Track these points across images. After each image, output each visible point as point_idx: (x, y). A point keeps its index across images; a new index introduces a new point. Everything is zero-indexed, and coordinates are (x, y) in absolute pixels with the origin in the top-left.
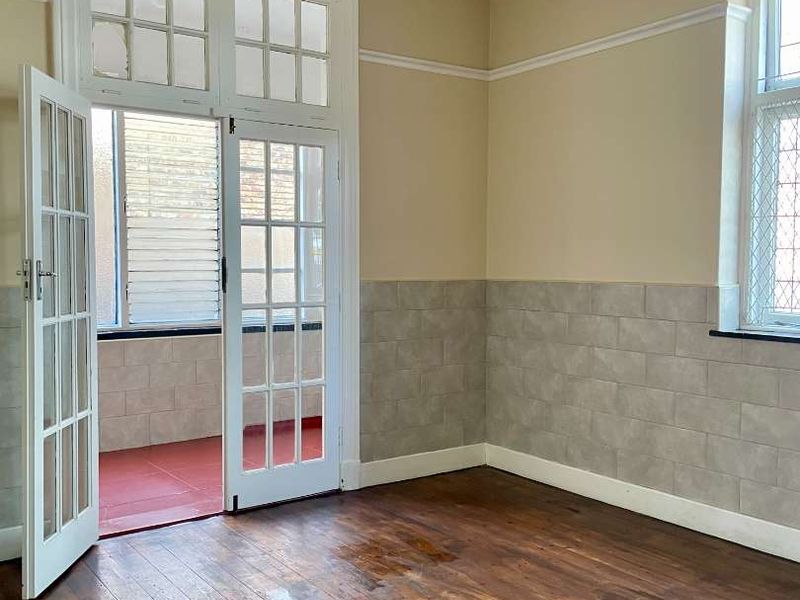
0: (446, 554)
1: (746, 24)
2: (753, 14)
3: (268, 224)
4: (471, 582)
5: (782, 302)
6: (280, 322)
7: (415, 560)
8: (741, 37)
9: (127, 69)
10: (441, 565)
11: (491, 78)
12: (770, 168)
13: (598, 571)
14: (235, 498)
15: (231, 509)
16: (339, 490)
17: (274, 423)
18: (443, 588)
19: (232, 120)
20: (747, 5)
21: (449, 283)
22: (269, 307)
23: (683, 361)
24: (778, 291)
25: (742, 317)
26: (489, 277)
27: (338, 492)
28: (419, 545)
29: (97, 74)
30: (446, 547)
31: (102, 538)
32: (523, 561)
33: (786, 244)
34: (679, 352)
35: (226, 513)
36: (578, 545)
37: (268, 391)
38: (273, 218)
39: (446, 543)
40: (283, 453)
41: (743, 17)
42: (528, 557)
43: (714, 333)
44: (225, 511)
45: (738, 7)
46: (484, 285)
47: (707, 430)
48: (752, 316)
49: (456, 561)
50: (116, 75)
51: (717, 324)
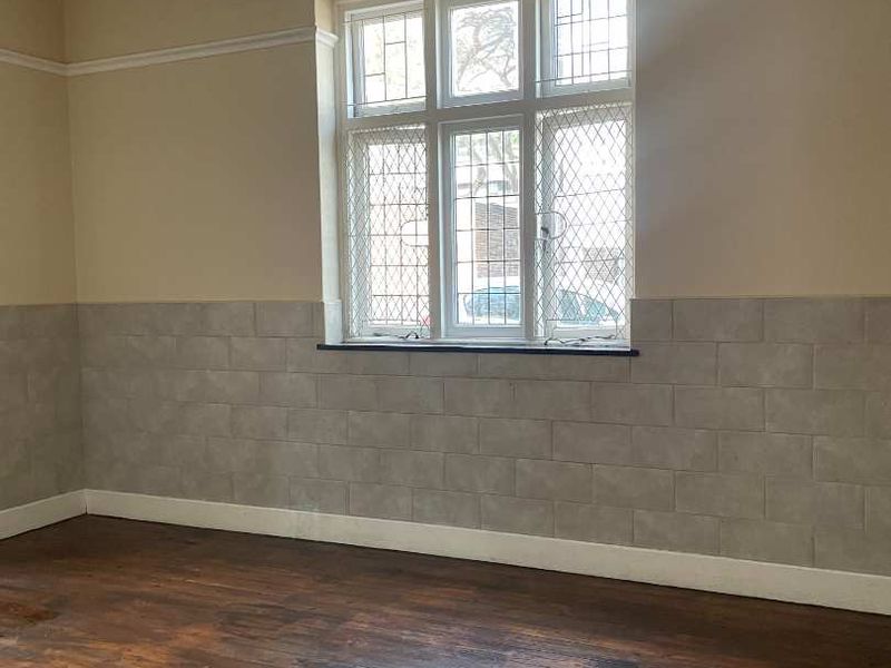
0: (46, 612)
1: (334, 50)
2: (339, 41)
4: (80, 634)
5: (378, 315)
7: (9, 626)
8: (330, 63)
10: (40, 625)
11: (70, 73)
12: (363, 191)
13: (219, 595)
18: (45, 647)
20: (334, 32)
21: (30, 308)
23: (294, 376)
24: (374, 305)
25: (345, 330)
26: (80, 300)
28: (12, 610)
30: (46, 605)
32: (137, 602)
33: (379, 262)
34: (290, 369)
36: (197, 575)
39: (44, 601)
41: (331, 44)
42: (141, 596)
43: (322, 347)
45: (326, 33)
46: (74, 308)
47: (319, 441)
48: (354, 329)
49: (59, 617)
51: (323, 337)
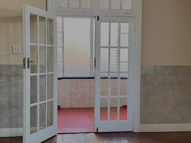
3: (109, 47)
6: (113, 77)
9: (68, 5)
14: (97, 129)
15: (96, 131)
16: (133, 131)
17: (110, 107)
19: (98, 17)
22: (109, 72)
27: (132, 132)
29: (60, 7)
31: (58, 134)
35: (94, 132)
37: (108, 98)
38: (111, 46)
40: (113, 118)
44: (95, 132)
50: (65, 7)
